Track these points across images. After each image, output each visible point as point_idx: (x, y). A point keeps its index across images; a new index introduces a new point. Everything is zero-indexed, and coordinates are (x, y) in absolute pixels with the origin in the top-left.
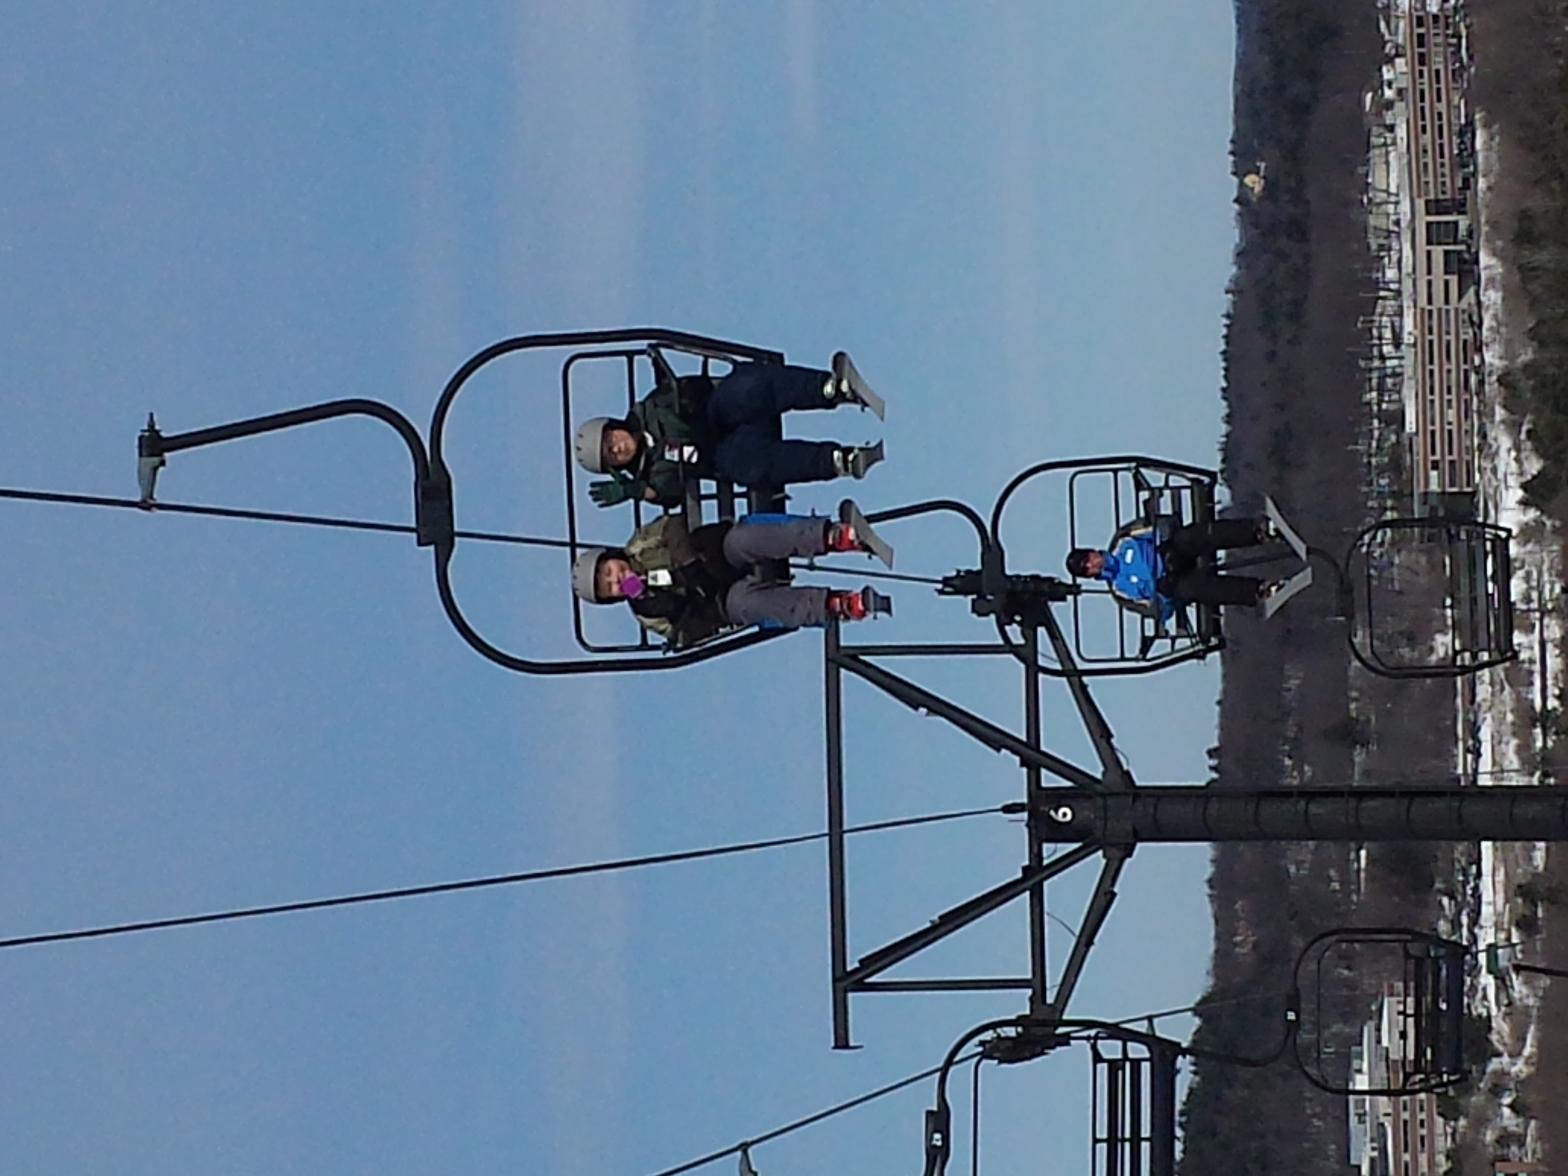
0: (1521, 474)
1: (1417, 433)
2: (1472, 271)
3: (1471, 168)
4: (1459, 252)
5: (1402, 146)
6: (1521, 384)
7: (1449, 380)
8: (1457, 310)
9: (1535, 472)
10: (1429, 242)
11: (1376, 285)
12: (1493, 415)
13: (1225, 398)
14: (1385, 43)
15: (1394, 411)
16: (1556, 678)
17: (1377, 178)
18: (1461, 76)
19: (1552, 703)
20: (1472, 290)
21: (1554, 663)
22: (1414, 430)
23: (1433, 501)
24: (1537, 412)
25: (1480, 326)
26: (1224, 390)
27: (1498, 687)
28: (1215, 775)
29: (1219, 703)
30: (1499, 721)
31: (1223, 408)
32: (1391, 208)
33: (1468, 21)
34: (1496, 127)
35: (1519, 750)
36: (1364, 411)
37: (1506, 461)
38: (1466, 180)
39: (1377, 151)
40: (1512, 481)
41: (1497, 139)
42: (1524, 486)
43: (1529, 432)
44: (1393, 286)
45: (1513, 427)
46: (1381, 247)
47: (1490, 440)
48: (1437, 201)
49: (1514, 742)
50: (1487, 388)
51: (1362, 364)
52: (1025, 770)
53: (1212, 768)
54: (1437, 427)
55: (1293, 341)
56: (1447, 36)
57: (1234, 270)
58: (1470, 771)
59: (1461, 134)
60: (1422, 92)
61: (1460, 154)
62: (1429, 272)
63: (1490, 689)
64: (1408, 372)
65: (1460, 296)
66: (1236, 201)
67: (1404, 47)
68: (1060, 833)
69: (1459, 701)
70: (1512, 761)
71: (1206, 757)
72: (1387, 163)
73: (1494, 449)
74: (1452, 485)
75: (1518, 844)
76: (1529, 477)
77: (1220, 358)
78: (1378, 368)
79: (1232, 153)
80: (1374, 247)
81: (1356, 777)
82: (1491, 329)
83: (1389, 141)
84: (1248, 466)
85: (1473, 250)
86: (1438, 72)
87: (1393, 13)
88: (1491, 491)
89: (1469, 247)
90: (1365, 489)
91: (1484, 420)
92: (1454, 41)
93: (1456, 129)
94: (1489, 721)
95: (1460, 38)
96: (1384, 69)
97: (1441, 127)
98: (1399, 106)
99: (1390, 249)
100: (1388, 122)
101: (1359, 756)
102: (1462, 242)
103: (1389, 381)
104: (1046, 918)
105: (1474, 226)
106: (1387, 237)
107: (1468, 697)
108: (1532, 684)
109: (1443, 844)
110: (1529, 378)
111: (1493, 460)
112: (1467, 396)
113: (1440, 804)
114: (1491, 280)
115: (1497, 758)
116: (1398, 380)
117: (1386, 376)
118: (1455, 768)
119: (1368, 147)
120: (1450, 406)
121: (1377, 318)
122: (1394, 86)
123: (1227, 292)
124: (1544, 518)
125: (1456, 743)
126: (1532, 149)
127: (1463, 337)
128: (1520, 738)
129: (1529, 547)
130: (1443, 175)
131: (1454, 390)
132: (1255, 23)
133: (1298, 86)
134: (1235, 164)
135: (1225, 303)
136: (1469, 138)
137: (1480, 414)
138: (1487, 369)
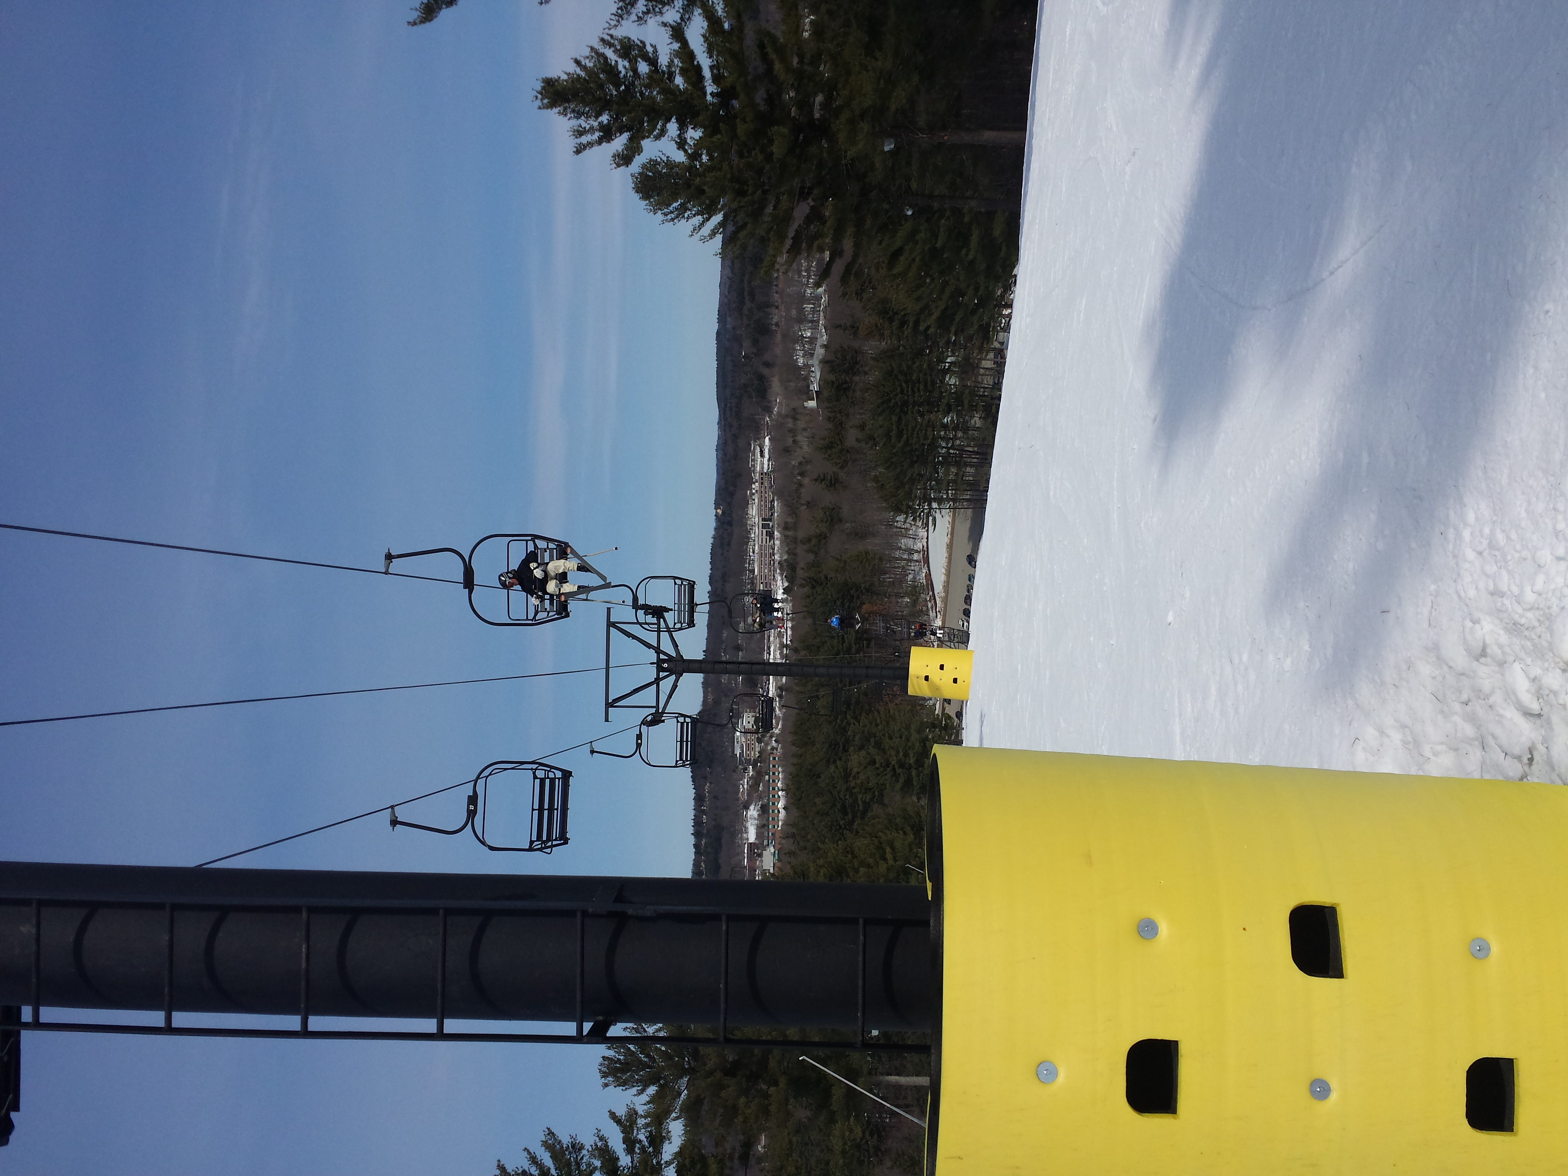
0: (783, 586)
1: (758, 575)
2: (773, 536)
3: (773, 511)
4: (770, 531)
5: (757, 504)
6: (784, 564)
7: (766, 562)
8: (768, 545)
9: (786, 586)
10: (762, 528)
11: (749, 538)
12: (777, 571)
14: (753, 479)
15: (752, 569)
16: (790, 636)
17: (750, 512)
18: (772, 488)
19: (788, 642)
20: (773, 540)
21: (789, 632)
24: (787, 571)
25: (774, 550)
26: (710, 562)
27: (775, 638)
28: (705, 657)
29: (706, 639)
30: (775, 646)
31: (710, 566)
32: (753, 519)
33: (774, 474)
34: (780, 501)
35: (780, 654)
36: (745, 569)
37: (779, 583)
38: (772, 513)
39: (750, 505)
40: (781, 588)
41: (780, 504)
42: (783, 589)
43: (785, 576)
44: (753, 539)
45: (782, 575)
46: (750, 529)
47: (776, 577)
48: (765, 518)
49: (779, 651)
50: (775, 564)
51: (745, 557)
52: (656, 654)
54: (763, 574)
55: (728, 551)
56: (768, 478)
57: (714, 532)
58: (767, 658)
59: (771, 502)
60: (762, 491)
61: (771, 507)
62: (762, 536)
63: (773, 638)
64: (756, 560)
65: (770, 542)
66: (715, 516)
67: (758, 480)
68: (664, 670)
69: (766, 641)
70: (778, 656)
71: (702, 652)
72: (753, 508)
73: (777, 579)
74: (766, 588)
75: (779, 677)
77: (710, 554)
78: (749, 559)
79: (714, 504)
80: (749, 528)
81: (740, 659)
82: (777, 550)
83: (753, 503)
84: (716, 581)
85: (773, 531)
86: (766, 486)
87: (755, 471)
88: (775, 590)
90: (744, 588)
91: (774, 573)
92: (770, 479)
94: (773, 646)
95: (772, 479)
96: (753, 485)
97: (766, 500)
98: (756, 494)
99: (753, 529)
100: (753, 498)
101: (740, 654)
102: (771, 529)
103: (751, 562)
104: (660, 691)
105: (774, 525)
106: (752, 527)
107: (768, 640)
108: (784, 638)
109: (761, 676)
110: (786, 563)
111: (776, 582)
112: (770, 566)
113: (759, 667)
114: (777, 539)
115: (774, 656)
116: (753, 562)
117: (751, 560)
118: (764, 657)
119: (748, 504)
120: (766, 569)
121: (749, 546)
122: (755, 490)
123: (712, 538)
124: (788, 597)
125: (765, 651)
126: (788, 506)
127: (770, 552)
130: (766, 512)
131: (767, 565)
132: (721, 471)
133: (731, 488)
134: (715, 507)
135: (711, 541)
136: (773, 503)
137: (773, 571)
138: (776, 560)
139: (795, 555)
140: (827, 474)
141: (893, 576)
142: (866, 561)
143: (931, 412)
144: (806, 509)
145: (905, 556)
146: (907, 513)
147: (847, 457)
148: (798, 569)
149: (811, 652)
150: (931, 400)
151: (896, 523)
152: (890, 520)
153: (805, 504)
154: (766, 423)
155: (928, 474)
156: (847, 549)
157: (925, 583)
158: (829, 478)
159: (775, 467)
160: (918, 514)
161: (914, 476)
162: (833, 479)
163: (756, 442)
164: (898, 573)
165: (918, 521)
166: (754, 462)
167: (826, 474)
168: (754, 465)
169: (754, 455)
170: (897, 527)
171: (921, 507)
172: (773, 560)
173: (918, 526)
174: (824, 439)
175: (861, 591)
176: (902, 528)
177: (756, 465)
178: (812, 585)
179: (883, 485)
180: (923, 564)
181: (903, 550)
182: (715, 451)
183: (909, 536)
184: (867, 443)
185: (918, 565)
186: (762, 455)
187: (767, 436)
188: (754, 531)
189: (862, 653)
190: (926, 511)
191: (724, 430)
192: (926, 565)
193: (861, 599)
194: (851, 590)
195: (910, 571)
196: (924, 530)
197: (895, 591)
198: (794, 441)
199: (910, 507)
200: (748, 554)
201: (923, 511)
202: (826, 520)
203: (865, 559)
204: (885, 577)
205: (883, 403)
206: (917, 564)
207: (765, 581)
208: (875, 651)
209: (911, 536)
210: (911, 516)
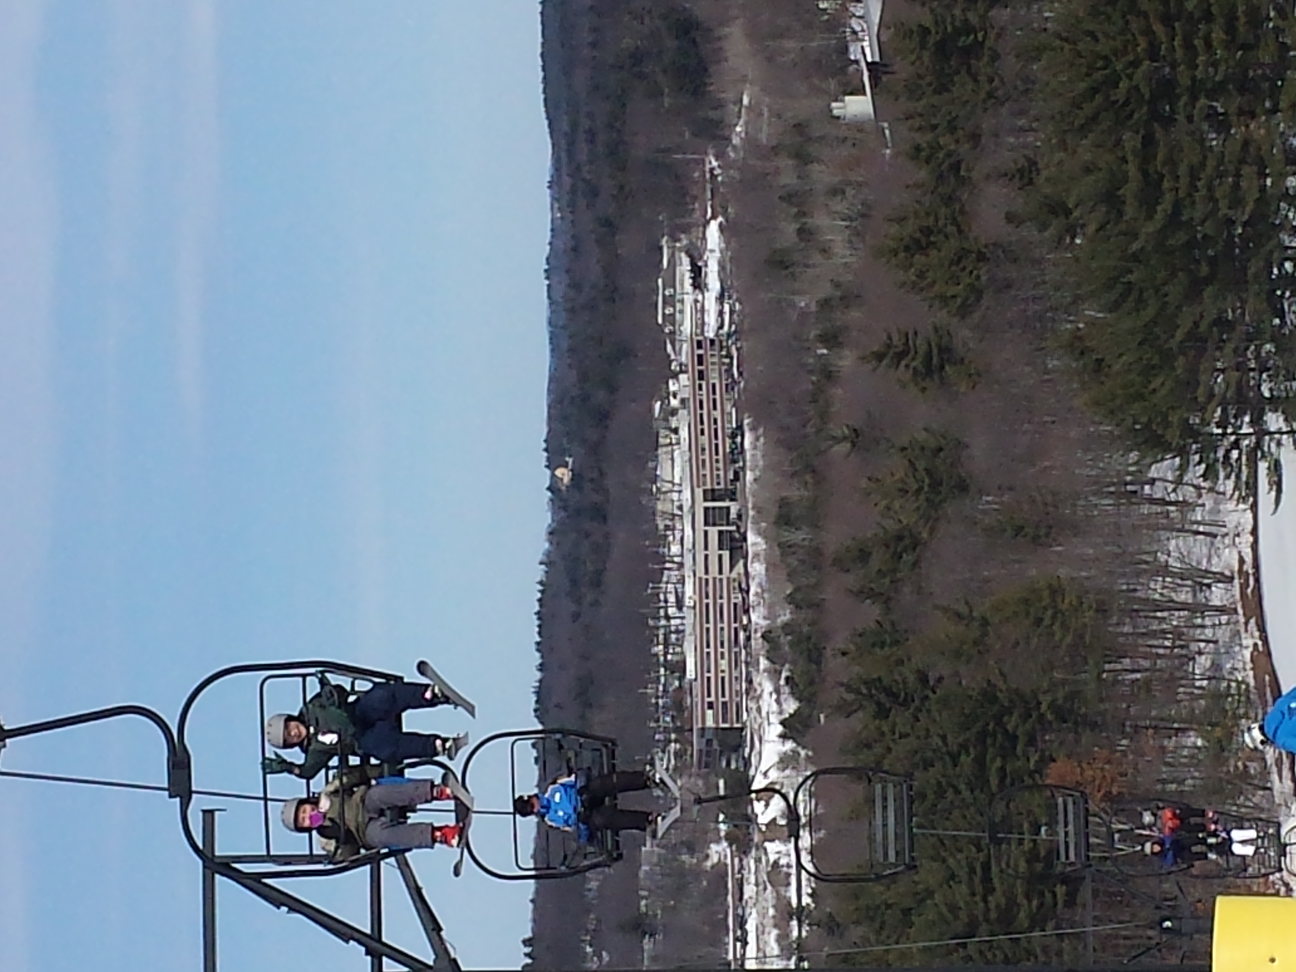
0: (781, 713)
1: (696, 679)
2: (741, 547)
3: (741, 464)
4: (731, 532)
5: (685, 445)
6: (782, 639)
7: (722, 636)
8: (728, 579)
9: (792, 711)
10: (706, 523)
11: (662, 559)
12: (758, 664)
13: (538, 650)
14: (671, 361)
15: (677, 662)
16: (808, 880)
17: (664, 471)
18: (733, 389)
19: (806, 900)
20: (741, 563)
21: (807, 867)
22: (693, 677)
23: (709, 735)
24: (793, 663)
25: (748, 592)
26: (538, 644)
27: (761, 887)
28: (529, 961)
29: (532, 901)
30: (763, 915)
31: (536, 659)
32: (675, 496)
33: (739, 345)
34: (761, 431)
35: (779, 939)
36: (653, 662)
37: (768, 703)
38: (736, 473)
39: (664, 449)
40: (774, 719)
41: (762, 440)
42: (782, 723)
43: (787, 679)
44: (677, 559)
45: (774, 674)
46: (667, 528)
47: (755, 684)
48: (713, 490)
49: (775, 932)
50: (753, 642)
51: (651, 622)
52: (369, 958)
53: (527, 955)
54: (712, 675)
55: (596, 604)
56: (722, 356)
57: (547, 545)
58: (738, 956)
59: (733, 436)
60: (701, 402)
61: (732, 452)
62: (706, 548)
63: (755, 888)
64: (688, 630)
65: (732, 567)
66: (549, 489)
67: (686, 366)
69: (730, 898)
70: (773, 948)
71: (522, 946)
72: (672, 459)
73: (759, 692)
74: (724, 721)
76: (787, 716)
77: (535, 617)
78: (664, 627)
79: (546, 450)
80: (661, 527)
81: (646, 962)
82: (757, 594)
83: (674, 441)
84: (558, 706)
85: (742, 530)
86: (714, 386)
87: (677, 337)
88: (756, 726)
89: (738, 527)
90: (653, 724)
91: (751, 669)
92: (727, 361)
93: (729, 431)
94: (754, 914)
95: (731, 358)
96: (671, 382)
97: (716, 430)
98: (682, 413)
99: (673, 529)
100: (673, 426)
101: (647, 944)
102: (733, 524)
103: (673, 637)
105: (743, 511)
106: (672, 520)
107: (737, 896)
108: (789, 884)
110: (787, 634)
111: (758, 702)
112: (737, 650)
114: (756, 555)
115: (761, 946)
116: (680, 636)
117: (671, 632)
118: (727, 953)
119: (657, 446)
120: (722, 658)
121: (663, 585)
122: (679, 397)
123: (541, 563)
124: (799, 749)
125: (728, 934)
126: (790, 449)
127: (733, 601)
128: (779, 929)
129: (788, 772)
130: (718, 469)
131: (726, 644)
132: (565, 344)
133: (600, 396)
134: (548, 459)
135: (539, 572)
136: (739, 439)
137: (747, 664)
138: (753, 627)
139: (817, 606)
140: (916, 333)
141: (1146, 664)
142: (1054, 617)
143: (1253, 115)
144: (848, 455)
145: (1184, 596)
146: (1183, 452)
147: (978, 277)
148: (828, 652)
149: (881, 928)
150: (1251, 73)
151: (1147, 487)
152: (1129, 478)
153: (845, 438)
154: (708, 176)
155: (1247, 318)
156: (987, 581)
157: (1252, 682)
158: (923, 350)
159: (742, 321)
160: (1221, 454)
161: (1203, 327)
162: (935, 351)
163: (679, 240)
164: (1161, 651)
165: (1222, 475)
166: (674, 307)
167: (910, 336)
168: (673, 315)
169: (671, 282)
170: (1152, 501)
171: (1229, 430)
172: (745, 628)
173: (1224, 494)
174: (901, 220)
175: (1042, 716)
176: (1171, 503)
177: (678, 316)
178: (879, 704)
179: (1099, 361)
180: (1242, 620)
181: (1173, 575)
182: (543, 275)
183: (1195, 527)
184: (1043, 227)
185: (1228, 623)
186: (698, 284)
187: (714, 217)
188: (678, 535)
189: (1051, 924)
190: (1246, 442)
191: (572, 206)
192: (1253, 621)
193: (1040, 744)
194: (1006, 719)
195: (1202, 645)
196: (1242, 506)
197: (1154, 713)
198: (801, 231)
199: (1192, 433)
200: (662, 612)
201: (1236, 445)
202: (915, 487)
203: (1050, 613)
204: (1119, 667)
205: (1094, 91)
206: (1224, 619)
207: (721, 699)
208: (1095, 918)
209: (1201, 529)
210: (1199, 463)
